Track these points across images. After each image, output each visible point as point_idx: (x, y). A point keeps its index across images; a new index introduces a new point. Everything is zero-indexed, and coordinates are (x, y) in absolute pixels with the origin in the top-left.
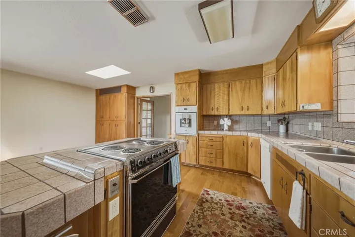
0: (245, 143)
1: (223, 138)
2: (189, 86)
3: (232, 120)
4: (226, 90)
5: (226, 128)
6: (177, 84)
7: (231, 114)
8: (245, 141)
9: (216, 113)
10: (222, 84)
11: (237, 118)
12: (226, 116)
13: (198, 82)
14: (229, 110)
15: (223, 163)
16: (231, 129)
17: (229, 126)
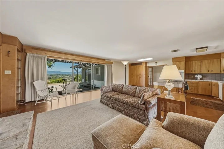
0: (210, 84)
1: (198, 82)
2: (180, 63)
3: (202, 76)
4: (199, 64)
5: (199, 79)
6: (174, 62)
7: (202, 73)
8: (210, 83)
9: (194, 73)
10: (197, 61)
11: (205, 75)
12: (199, 74)
13: (184, 61)
14: (201, 71)
15: (198, 92)
16: (201, 79)
17: (200, 78)
